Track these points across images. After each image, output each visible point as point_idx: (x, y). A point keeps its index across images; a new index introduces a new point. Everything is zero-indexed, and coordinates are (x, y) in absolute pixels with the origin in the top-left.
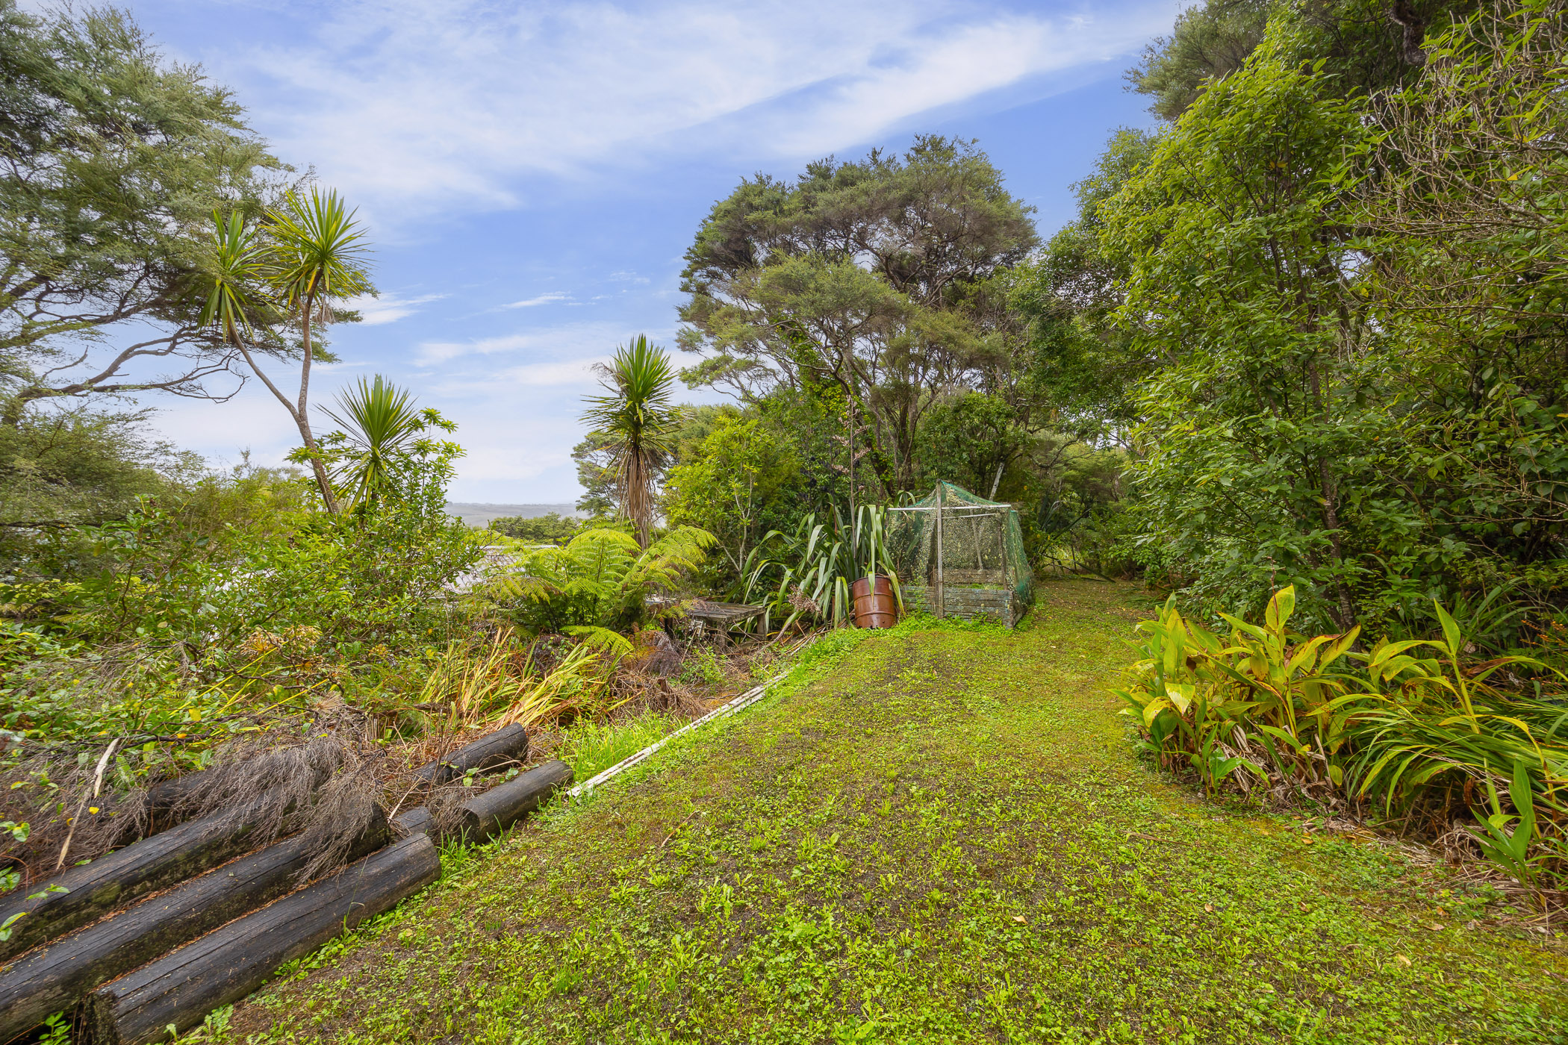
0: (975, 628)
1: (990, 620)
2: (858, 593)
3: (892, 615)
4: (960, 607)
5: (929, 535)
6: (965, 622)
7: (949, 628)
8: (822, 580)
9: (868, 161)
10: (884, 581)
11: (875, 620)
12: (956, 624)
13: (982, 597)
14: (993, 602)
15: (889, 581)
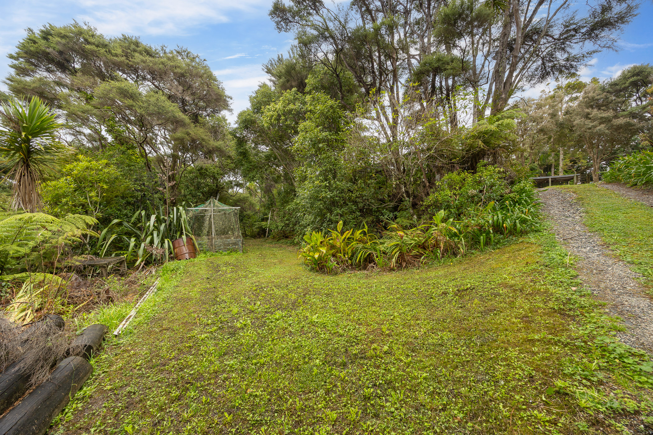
0: (228, 254)
1: (235, 251)
2: (177, 246)
3: (194, 253)
4: (222, 247)
5: (208, 219)
6: (225, 252)
7: (219, 255)
8: (156, 241)
9: (160, 49)
10: (189, 239)
11: (187, 256)
12: (221, 253)
13: (231, 242)
14: (235, 244)
15: (191, 239)
